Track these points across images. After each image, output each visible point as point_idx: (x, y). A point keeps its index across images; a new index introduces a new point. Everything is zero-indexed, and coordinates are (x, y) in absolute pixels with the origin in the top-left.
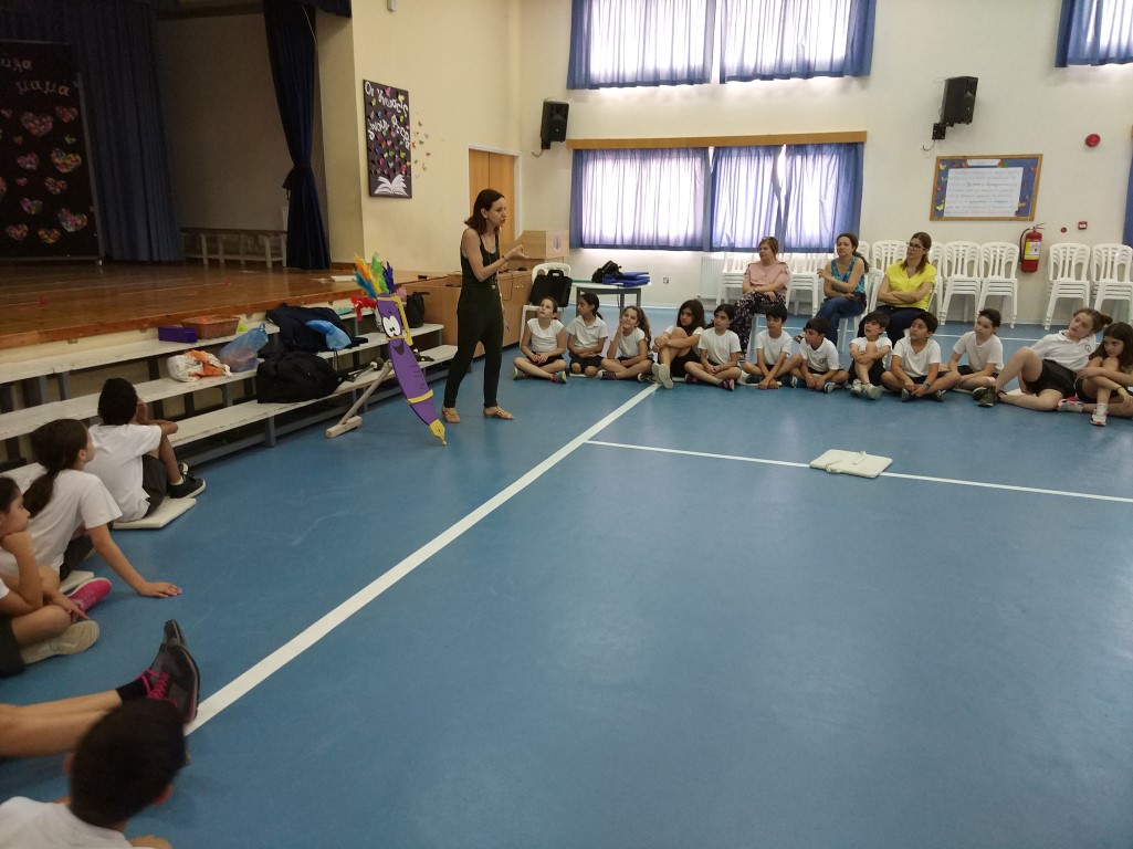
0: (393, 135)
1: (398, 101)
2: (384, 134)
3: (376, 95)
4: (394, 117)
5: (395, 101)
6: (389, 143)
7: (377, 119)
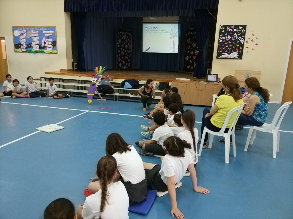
0: (233, 39)
1: (239, 29)
2: (228, 40)
3: (226, 29)
4: (236, 34)
5: (237, 29)
6: (230, 42)
7: (224, 36)
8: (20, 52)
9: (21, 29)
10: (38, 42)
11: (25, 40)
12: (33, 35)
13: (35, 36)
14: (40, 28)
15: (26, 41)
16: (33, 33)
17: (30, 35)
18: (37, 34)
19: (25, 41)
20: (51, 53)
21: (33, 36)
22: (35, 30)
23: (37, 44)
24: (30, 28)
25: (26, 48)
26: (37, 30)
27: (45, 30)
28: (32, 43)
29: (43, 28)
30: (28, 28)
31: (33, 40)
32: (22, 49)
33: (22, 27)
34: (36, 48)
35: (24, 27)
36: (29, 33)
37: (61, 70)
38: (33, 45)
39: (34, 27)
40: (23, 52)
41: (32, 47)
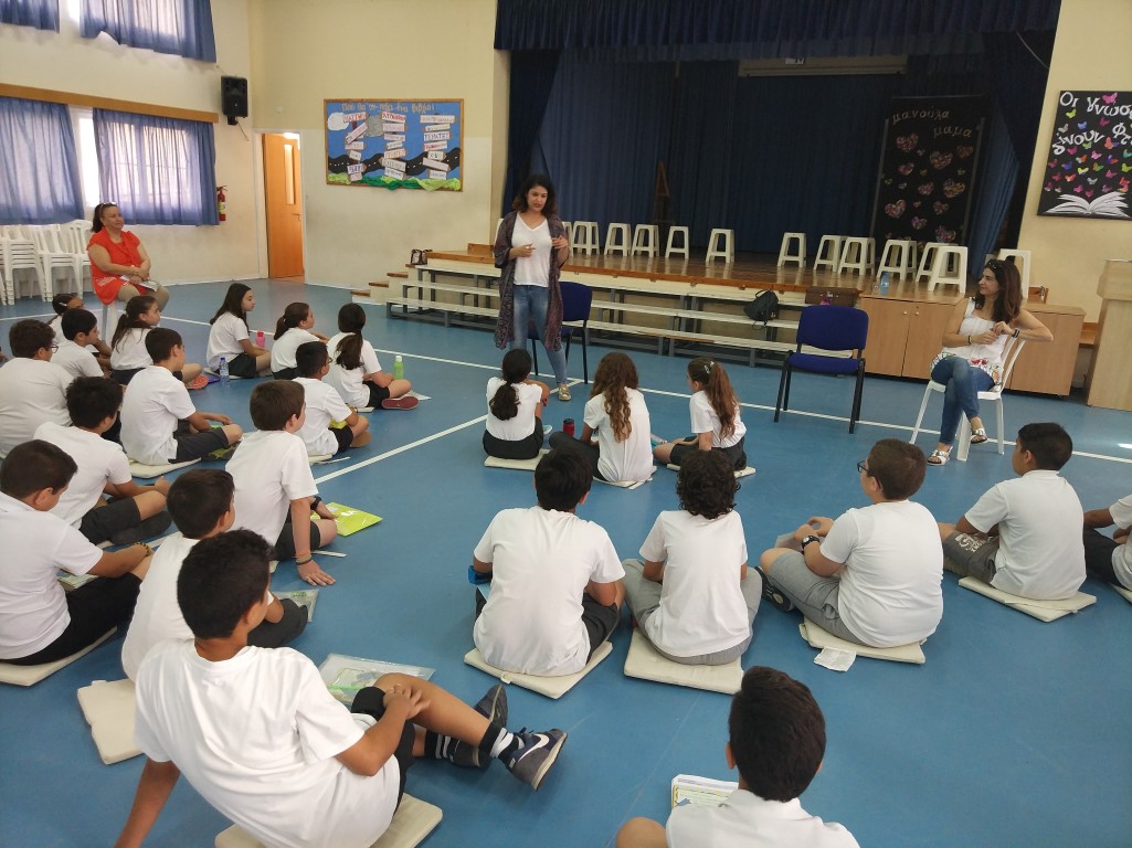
0: (1109, 145)
2: (1088, 146)
3: (1082, 105)
6: (1095, 156)
7: (1073, 130)
8: (345, 184)
9: (352, 107)
10: (402, 153)
11: (361, 145)
12: (387, 127)
13: (395, 133)
14: (413, 106)
16: (387, 122)
17: (379, 130)
18: (400, 127)
20: (442, 189)
21: (386, 133)
22: (395, 112)
23: (398, 159)
24: (381, 105)
25: (363, 174)
26: (402, 113)
27: (428, 113)
28: (382, 155)
29: (420, 105)
30: (373, 107)
31: (388, 144)
32: (349, 174)
34: (393, 171)
35: (362, 102)
36: (374, 119)
37: (471, 246)
38: (385, 161)
39: (392, 102)
40: (354, 183)
41: (384, 168)
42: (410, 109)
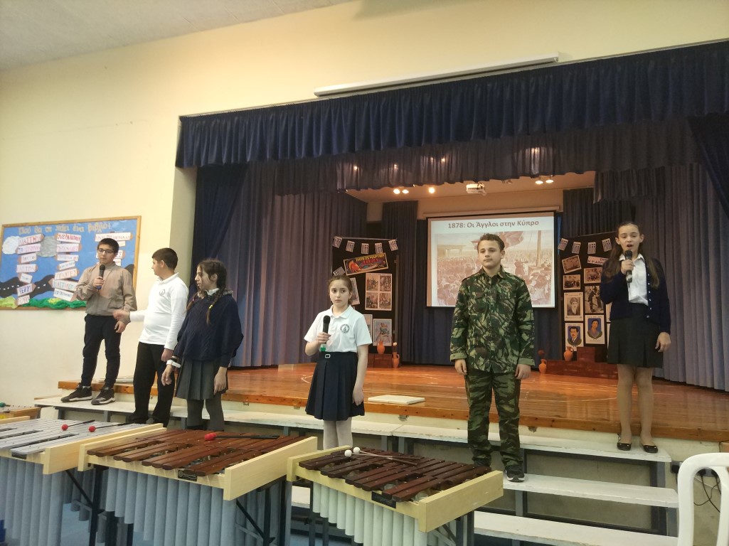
8: (10, 309)
9: (28, 230)
10: (73, 273)
11: (32, 268)
12: (60, 248)
13: (68, 253)
14: (89, 226)
15: (37, 271)
16: (62, 242)
17: (52, 251)
18: (74, 246)
19: (33, 271)
21: (60, 253)
22: (71, 232)
23: (69, 279)
24: (58, 227)
25: (32, 295)
26: (78, 233)
28: (53, 276)
29: (97, 224)
30: (49, 229)
31: (61, 265)
32: (17, 298)
33: (32, 225)
34: (63, 291)
35: (39, 224)
36: (49, 240)
38: (55, 282)
39: (69, 223)
40: (20, 307)
41: (53, 290)
42: (86, 230)
